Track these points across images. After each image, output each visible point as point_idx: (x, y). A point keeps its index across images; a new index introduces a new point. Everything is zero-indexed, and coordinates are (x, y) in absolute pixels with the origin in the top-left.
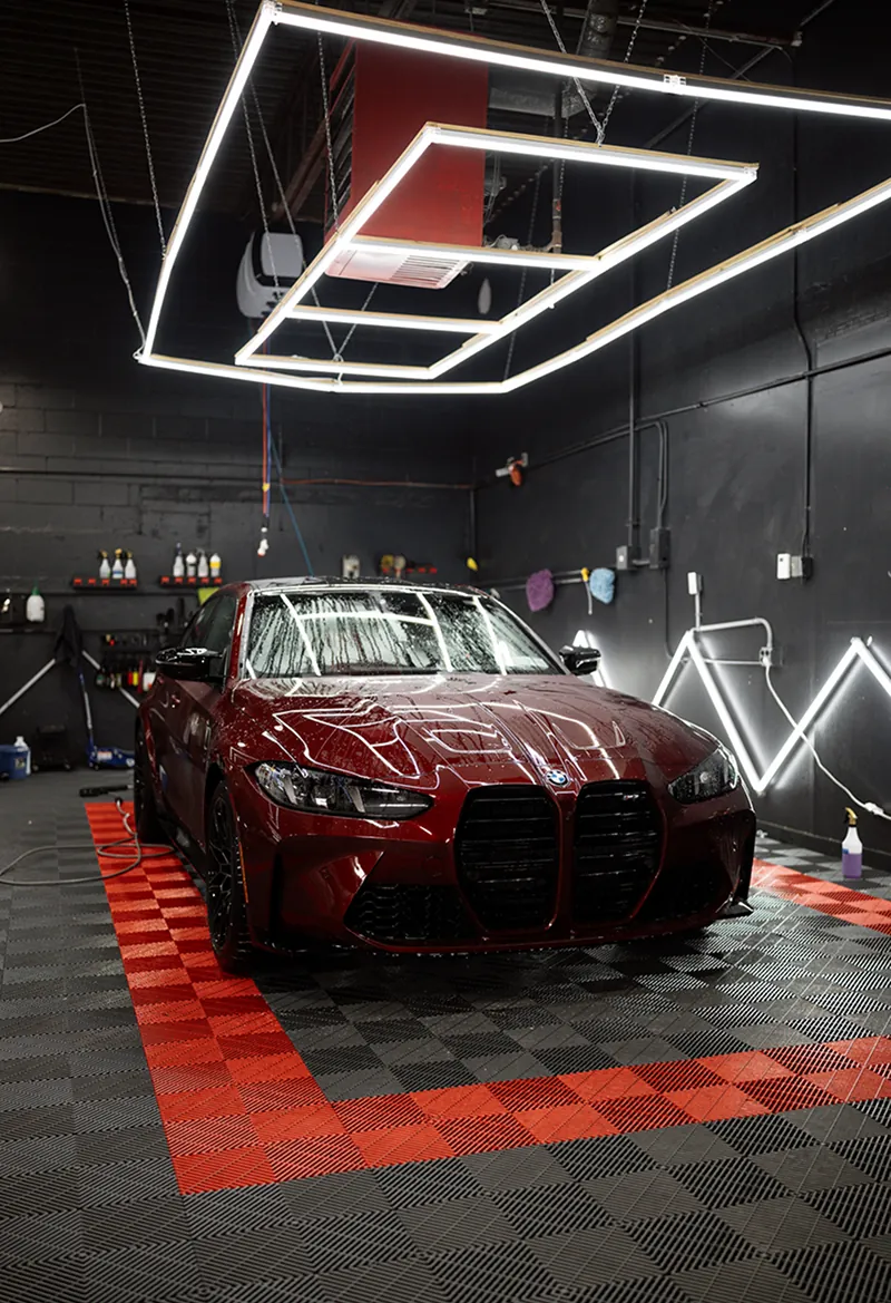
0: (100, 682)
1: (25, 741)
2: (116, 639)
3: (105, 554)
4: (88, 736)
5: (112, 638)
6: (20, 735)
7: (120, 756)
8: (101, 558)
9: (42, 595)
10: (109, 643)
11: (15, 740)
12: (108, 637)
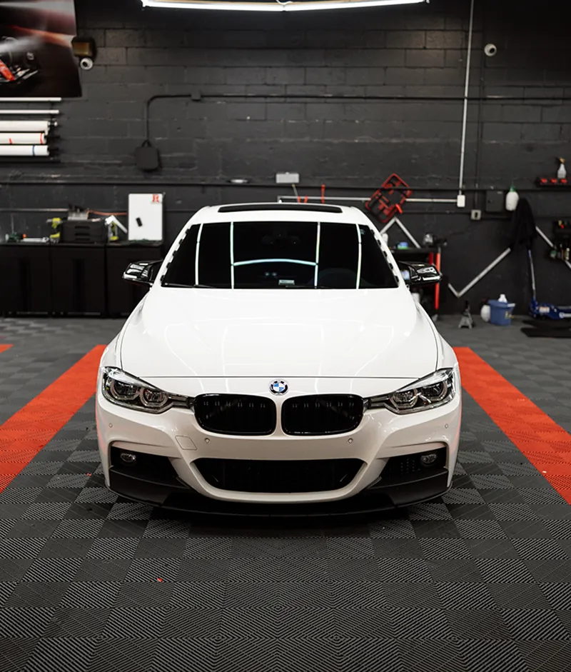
0: (553, 255)
1: (506, 297)
2: (566, 223)
3: (562, 160)
4: (532, 295)
5: (563, 223)
6: (503, 293)
7: (555, 310)
8: (559, 163)
9: (517, 191)
10: (560, 227)
11: (499, 297)
12: (560, 223)
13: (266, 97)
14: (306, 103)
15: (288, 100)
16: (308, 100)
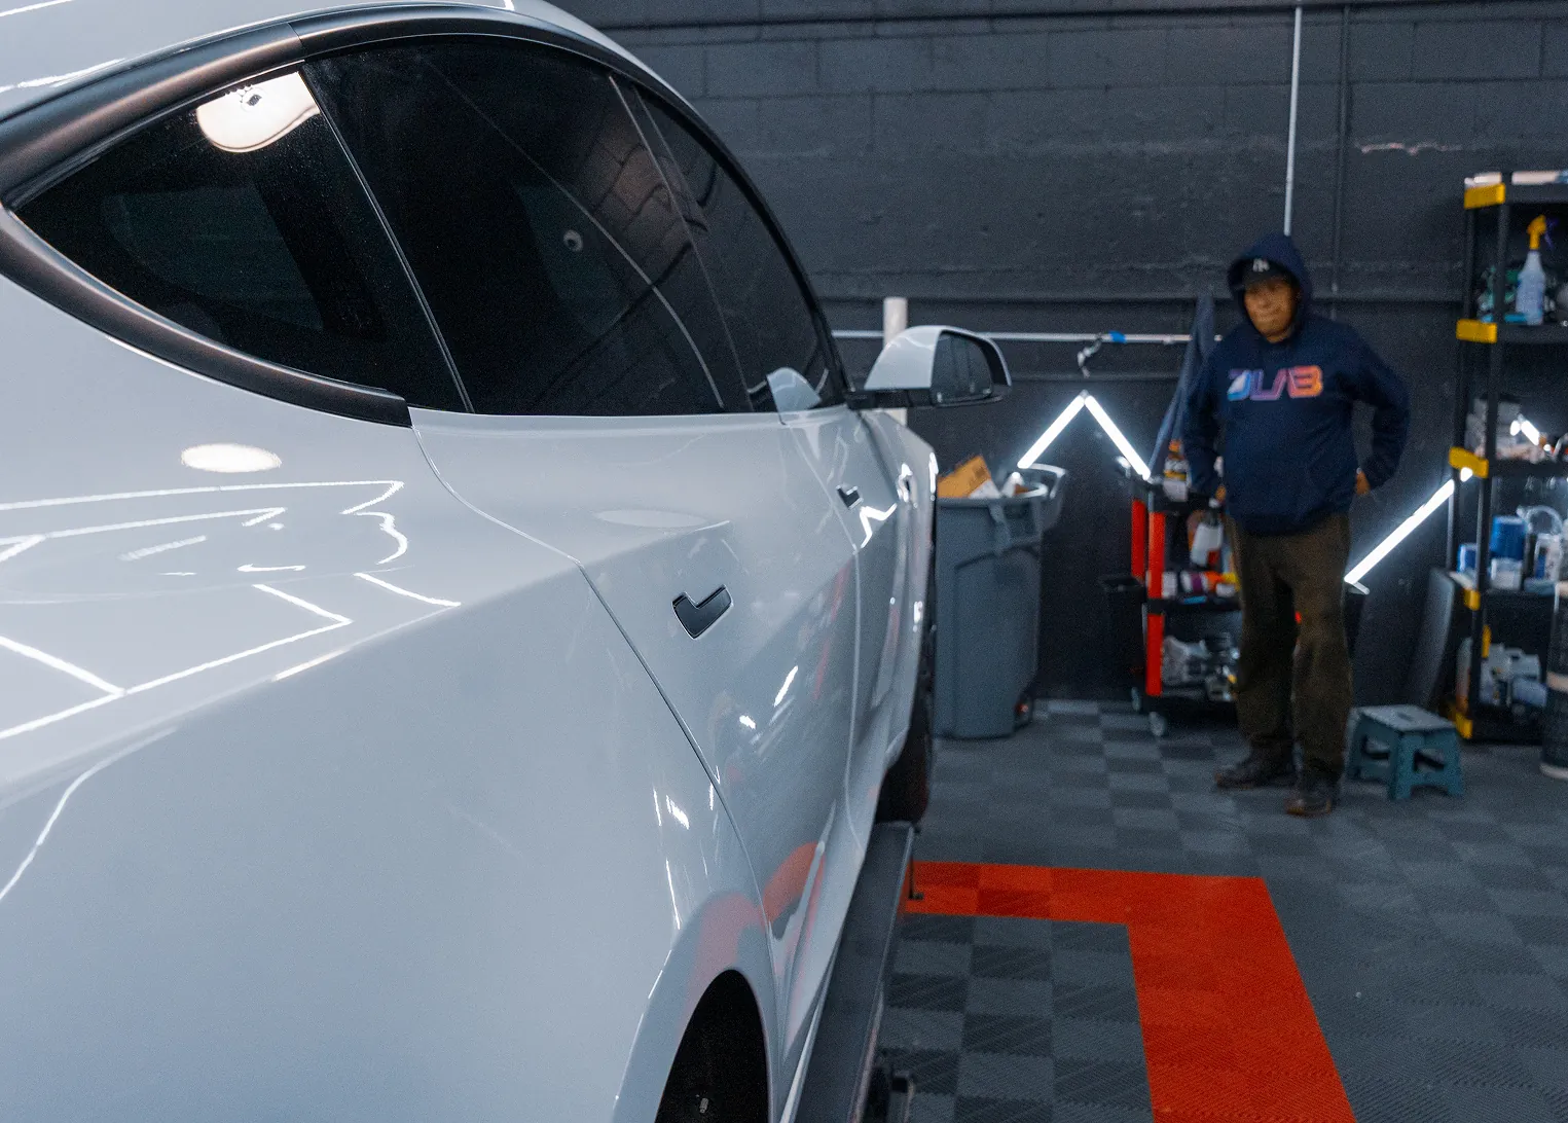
13: (702, 25)
14: (819, 40)
15: (767, 32)
16: (823, 29)
